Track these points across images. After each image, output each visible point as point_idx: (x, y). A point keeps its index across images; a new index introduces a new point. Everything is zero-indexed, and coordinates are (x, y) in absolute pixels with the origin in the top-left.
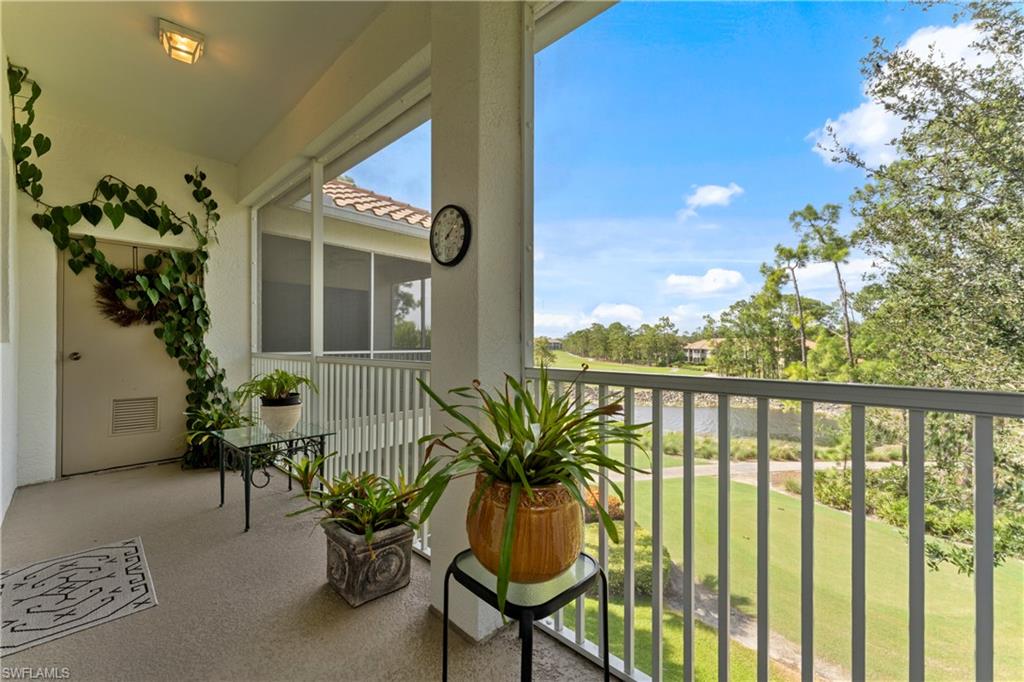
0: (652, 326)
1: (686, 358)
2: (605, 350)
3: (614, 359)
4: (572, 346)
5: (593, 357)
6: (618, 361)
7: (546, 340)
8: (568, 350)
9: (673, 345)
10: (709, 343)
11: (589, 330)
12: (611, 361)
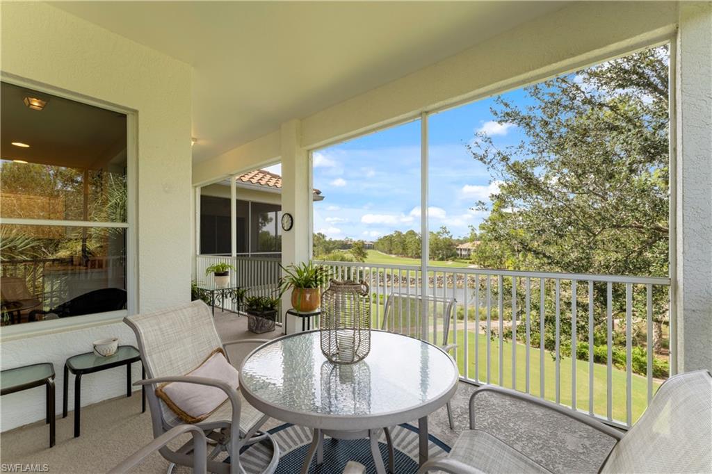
0: (435, 233)
1: (458, 255)
2: (403, 249)
3: (410, 255)
4: (381, 246)
5: (395, 254)
6: (411, 257)
7: (363, 242)
8: (378, 249)
9: (449, 245)
10: (471, 244)
11: (392, 235)
12: (408, 257)
